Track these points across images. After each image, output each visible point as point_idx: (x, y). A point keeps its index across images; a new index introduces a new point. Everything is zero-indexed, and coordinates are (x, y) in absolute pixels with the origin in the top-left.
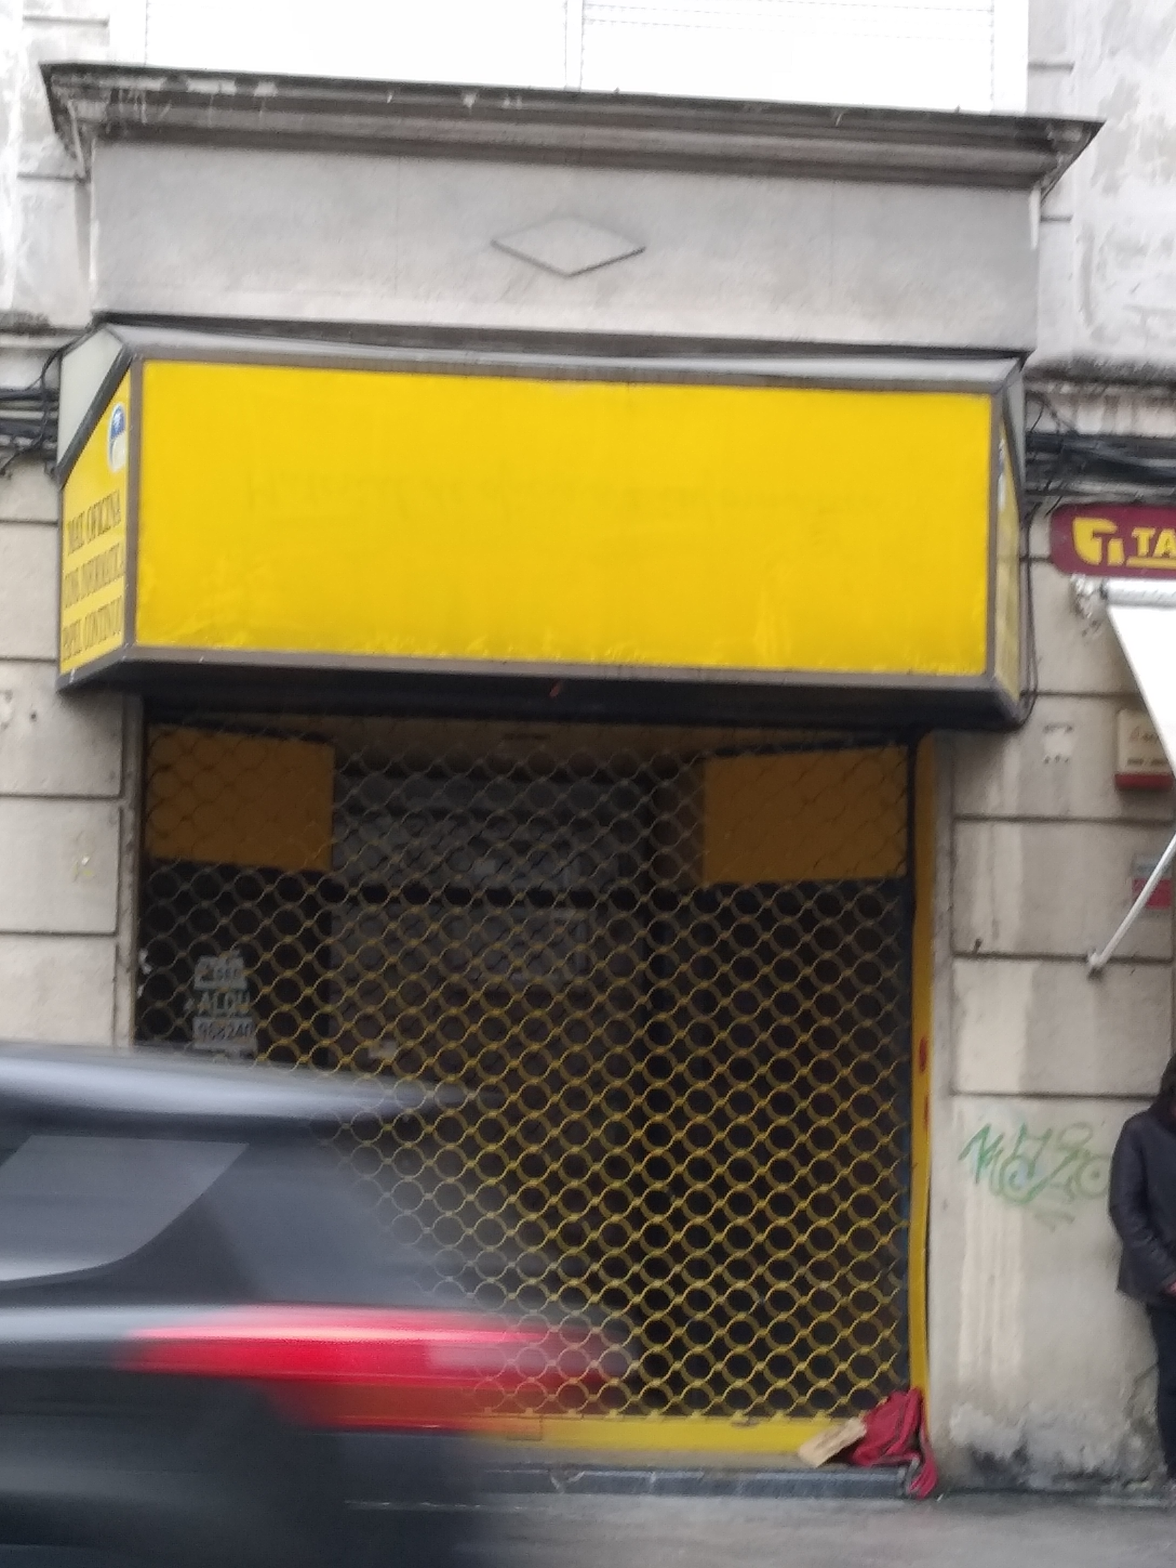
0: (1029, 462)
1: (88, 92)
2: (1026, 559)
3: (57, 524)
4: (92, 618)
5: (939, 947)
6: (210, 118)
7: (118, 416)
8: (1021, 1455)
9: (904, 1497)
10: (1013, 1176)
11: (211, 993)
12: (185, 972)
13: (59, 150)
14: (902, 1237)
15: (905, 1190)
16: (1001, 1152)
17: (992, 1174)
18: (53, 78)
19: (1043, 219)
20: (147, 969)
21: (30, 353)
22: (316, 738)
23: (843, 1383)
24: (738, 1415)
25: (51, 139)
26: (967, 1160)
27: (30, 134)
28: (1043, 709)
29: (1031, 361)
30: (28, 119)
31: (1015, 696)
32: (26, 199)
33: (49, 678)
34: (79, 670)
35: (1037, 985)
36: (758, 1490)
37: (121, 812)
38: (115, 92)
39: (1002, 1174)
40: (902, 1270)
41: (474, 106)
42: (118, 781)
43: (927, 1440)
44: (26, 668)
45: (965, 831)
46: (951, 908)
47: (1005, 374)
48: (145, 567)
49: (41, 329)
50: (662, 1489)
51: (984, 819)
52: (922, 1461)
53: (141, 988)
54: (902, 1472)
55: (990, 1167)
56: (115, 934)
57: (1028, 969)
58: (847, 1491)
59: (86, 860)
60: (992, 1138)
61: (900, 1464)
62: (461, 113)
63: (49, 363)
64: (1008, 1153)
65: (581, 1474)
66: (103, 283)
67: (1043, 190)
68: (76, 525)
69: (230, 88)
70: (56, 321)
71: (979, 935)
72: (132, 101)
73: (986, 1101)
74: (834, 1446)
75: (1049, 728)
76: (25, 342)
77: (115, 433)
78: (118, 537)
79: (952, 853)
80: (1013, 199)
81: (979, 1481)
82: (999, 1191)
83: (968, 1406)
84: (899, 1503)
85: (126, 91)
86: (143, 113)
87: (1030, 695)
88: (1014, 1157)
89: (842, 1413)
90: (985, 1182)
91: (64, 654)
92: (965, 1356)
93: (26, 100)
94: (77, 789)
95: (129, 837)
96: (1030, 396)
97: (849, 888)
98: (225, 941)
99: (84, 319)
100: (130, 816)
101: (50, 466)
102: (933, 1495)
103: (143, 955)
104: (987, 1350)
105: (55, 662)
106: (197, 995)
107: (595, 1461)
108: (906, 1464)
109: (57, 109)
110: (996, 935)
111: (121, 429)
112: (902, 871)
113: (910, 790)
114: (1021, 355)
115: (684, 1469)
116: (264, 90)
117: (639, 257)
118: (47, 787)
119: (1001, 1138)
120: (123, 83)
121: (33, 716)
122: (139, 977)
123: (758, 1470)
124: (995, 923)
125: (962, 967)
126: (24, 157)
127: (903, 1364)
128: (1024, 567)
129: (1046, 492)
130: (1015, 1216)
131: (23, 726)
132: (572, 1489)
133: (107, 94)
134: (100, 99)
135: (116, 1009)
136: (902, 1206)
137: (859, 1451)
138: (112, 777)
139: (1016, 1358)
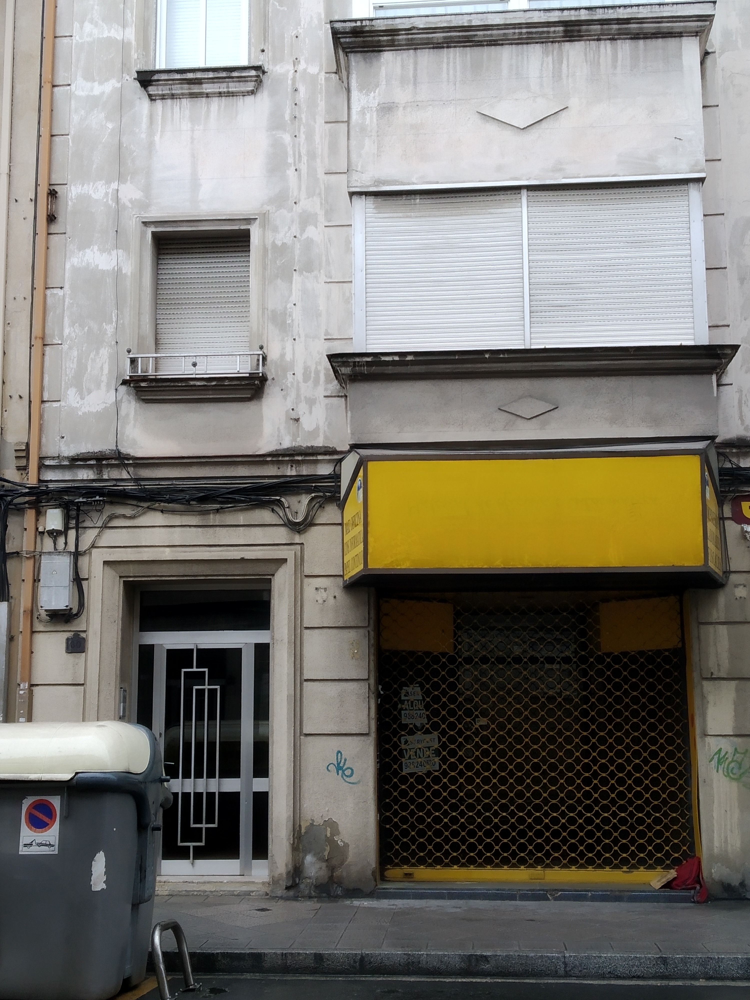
0: (720, 480)
1: (345, 364)
2: (722, 519)
3: (341, 524)
4: (353, 558)
5: (696, 676)
6: (390, 370)
7: (359, 483)
8: (742, 884)
9: (694, 902)
10: (733, 768)
11: (408, 701)
12: (397, 693)
13: (338, 387)
14: (688, 795)
15: (689, 775)
16: (727, 758)
17: (724, 768)
18: (332, 360)
19: (719, 385)
20: (382, 693)
21: (330, 461)
22: (443, 601)
23: (668, 855)
24: (625, 868)
25: (336, 382)
26: (713, 762)
27: (327, 381)
28: (733, 578)
29: (717, 440)
30: (326, 375)
31: (721, 574)
32: (327, 405)
33: (340, 581)
34: (349, 578)
35: (737, 690)
36: (633, 899)
37: (369, 631)
38: (355, 362)
39: (728, 769)
40: (689, 808)
41: (489, 357)
42: (367, 621)
43: (703, 878)
44: (331, 579)
45: (703, 628)
46: (700, 660)
47: (705, 447)
48: (370, 539)
49: (334, 452)
50: (594, 899)
51: (711, 623)
52: (701, 887)
53: (379, 700)
54: (692, 891)
55: (723, 766)
56: (368, 680)
57: (733, 683)
58: (670, 900)
59: (356, 651)
60: (723, 754)
61: (691, 889)
62: (485, 361)
63: (336, 465)
64: (730, 759)
65: (560, 893)
66: (353, 434)
67: (717, 374)
68: (346, 524)
69: (397, 358)
70: (338, 449)
71: (712, 671)
72: (361, 366)
73: (720, 738)
74: (664, 881)
75: (736, 586)
76: (327, 457)
77: (359, 489)
78: (361, 528)
79: (699, 638)
80: (705, 378)
81: (726, 895)
82: (727, 776)
83: (719, 864)
84: (692, 905)
85: (359, 362)
86: (365, 370)
87: (727, 573)
88: (733, 761)
89: (668, 867)
90: (721, 771)
91: (345, 573)
92: (716, 844)
93: (326, 369)
94: (352, 624)
95: (372, 642)
96: (719, 454)
97: (658, 653)
98: (412, 681)
99: (347, 448)
100: (372, 633)
101: (338, 503)
102: (706, 902)
103: (380, 687)
104: (726, 842)
105: (342, 576)
106: (402, 702)
107: (566, 888)
108: (695, 888)
109: (335, 371)
110: (719, 670)
111: (361, 487)
112: (680, 645)
113: (681, 613)
114: (712, 438)
115: (602, 891)
116: (409, 358)
117: (556, 410)
118: (340, 624)
119: (727, 753)
120: (357, 360)
121: (335, 597)
122: (379, 696)
123: (632, 891)
124: (719, 665)
125: (705, 683)
126: (326, 389)
127: (692, 847)
128: (721, 522)
129: (729, 492)
130: (734, 784)
131: (331, 601)
132: (556, 899)
133: (351, 364)
134: (349, 366)
135: (369, 708)
136: (688, 782)
137: (674, 883)
138: (365, 619)
139: (738, 844)
